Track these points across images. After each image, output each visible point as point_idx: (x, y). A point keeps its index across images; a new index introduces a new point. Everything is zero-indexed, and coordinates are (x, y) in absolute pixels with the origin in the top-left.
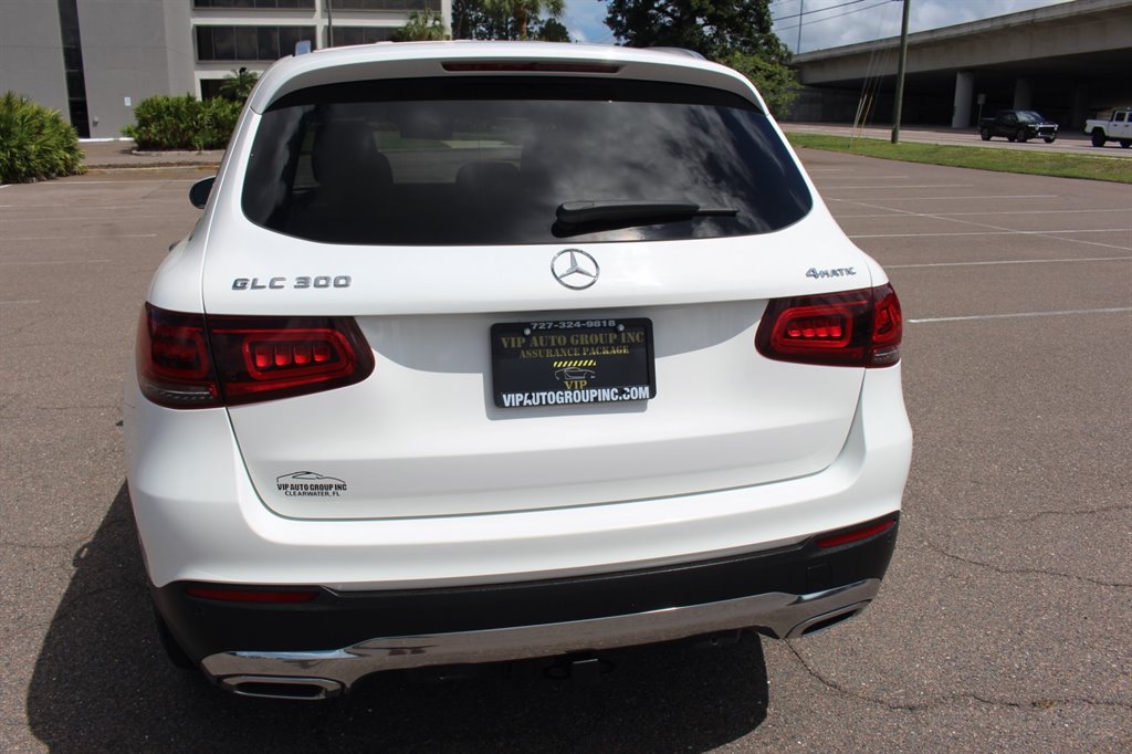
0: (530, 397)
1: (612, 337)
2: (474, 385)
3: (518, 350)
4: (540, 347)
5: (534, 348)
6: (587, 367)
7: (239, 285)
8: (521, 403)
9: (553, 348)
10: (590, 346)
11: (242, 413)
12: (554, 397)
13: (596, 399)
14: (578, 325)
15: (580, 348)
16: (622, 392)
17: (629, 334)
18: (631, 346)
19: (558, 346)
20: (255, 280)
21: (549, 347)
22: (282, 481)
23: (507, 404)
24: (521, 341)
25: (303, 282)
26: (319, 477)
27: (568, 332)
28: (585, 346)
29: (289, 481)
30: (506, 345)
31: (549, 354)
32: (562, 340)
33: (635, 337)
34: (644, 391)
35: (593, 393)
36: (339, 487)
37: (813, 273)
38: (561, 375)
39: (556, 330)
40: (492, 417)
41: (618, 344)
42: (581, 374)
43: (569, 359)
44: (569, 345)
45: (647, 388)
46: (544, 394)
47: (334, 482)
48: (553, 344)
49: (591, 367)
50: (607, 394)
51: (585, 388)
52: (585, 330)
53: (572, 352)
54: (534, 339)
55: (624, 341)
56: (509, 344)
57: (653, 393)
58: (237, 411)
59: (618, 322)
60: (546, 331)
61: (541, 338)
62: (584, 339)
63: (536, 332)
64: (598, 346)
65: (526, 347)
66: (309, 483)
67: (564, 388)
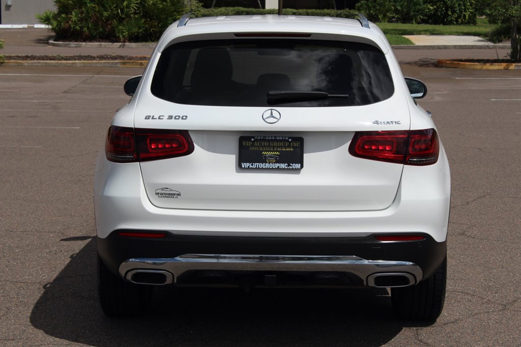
0: (252, 165)
1: (287, 144)
2: (232, 159)
3: (248, 147)
4: (258, 146)
5: (255, 146)
6: (276, 155)
7: (147, 118)
8: (249, 167)
9: (263, 147)
10: (277, 147)
11: (145, 164)
12: (262, 165)
13: (278, 167)
14: (273, 138)
15: (274, 147)
16: (289, 165)
17: (294, 143)
18: (294, 147)
19: (265, 146)
20: (153, 116)
21: (261, 146)
22: (157, 192)
23: (243, 167)
24: (250, 143)
25: (170, 117)
26: (171, 190)
27: (269, 141)
28: (276, 146)
29: (160, 191)
30: (244, 144)
31: (261, 149)
32: (267, 144)
33: (297, 144)
34: (298, 166)
35: (277, 165)
36: (178, 195)
37: (377, 122)
38: (265, 157)
39: (264, 140)
40: (237, 171)
41: (289, 146)
42: (273, 157)
43: (269, 151)
44: (269, 146)
45: (299, 165)
46: (258, 164)
47: (176, 193)
48: (263, 145)
49: (278, 155)
50: (283, 166)
51: (274, 163)
52: (276, 140)
53: (270, 149)
54: (256, 143)
55: (291, 145)
56: (246, 144)
57: (302, 167)
58: (143, 164)
59: (289, 138)
60: (260, 140)
61: (258, 143)
62: (275, 144)
63: (256, 140)
64: (281, 147)
65: (252, 146)
66: (167, 192)
67: (266, 162)
